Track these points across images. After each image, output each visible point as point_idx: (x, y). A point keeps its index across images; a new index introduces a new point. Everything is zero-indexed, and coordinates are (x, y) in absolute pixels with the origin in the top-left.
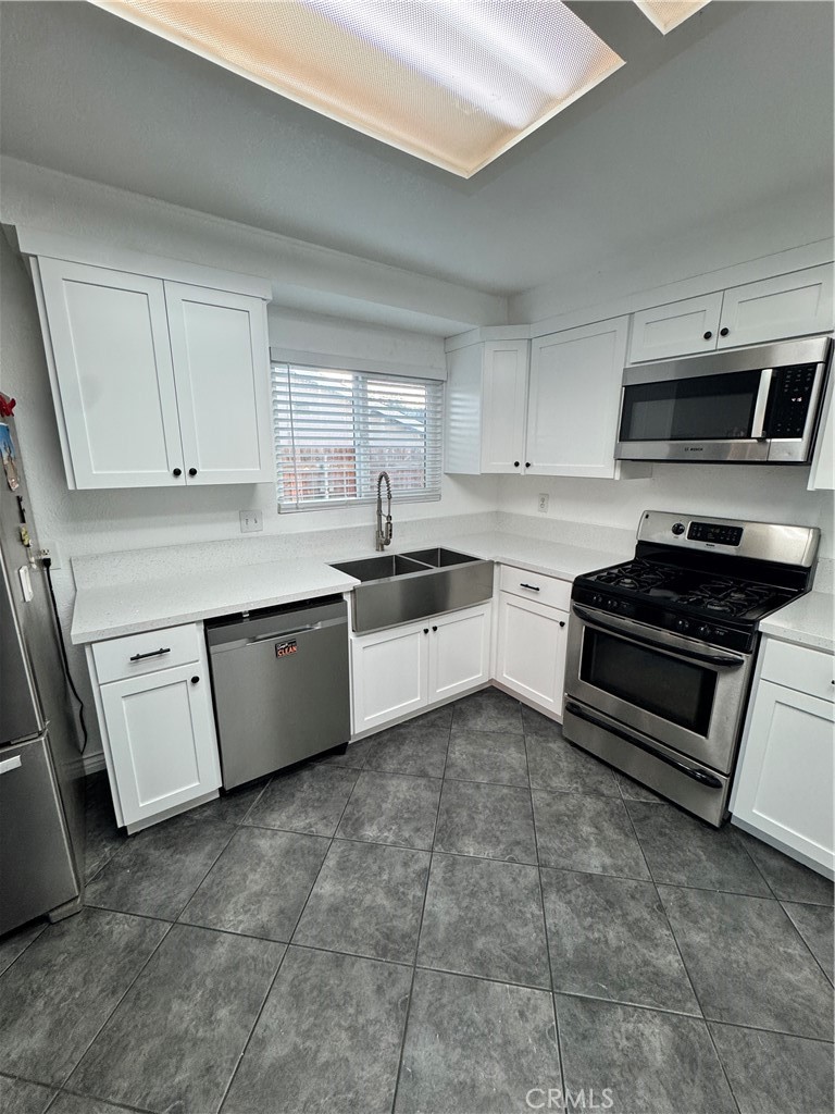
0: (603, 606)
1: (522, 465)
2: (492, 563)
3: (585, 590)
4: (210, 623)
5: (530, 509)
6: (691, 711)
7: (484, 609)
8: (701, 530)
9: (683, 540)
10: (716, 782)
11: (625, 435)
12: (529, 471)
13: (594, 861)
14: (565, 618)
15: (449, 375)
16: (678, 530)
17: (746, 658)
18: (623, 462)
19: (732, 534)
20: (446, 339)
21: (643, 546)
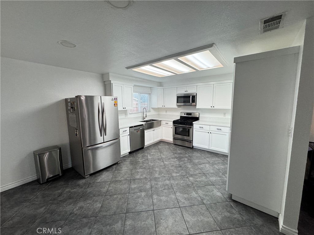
0: (177, 124)
1: (164, 106)
2: (161, 121)
3: (174, 122)
4: (130, 127)
5: (164, 113)
6: (188, 135)
7: (160, 127)
8: (188, 114)
9: (186, 115)
10: (191, 142)
11: (177, 102)
12: (165, 107)
13: (179, 152)
14: (172, 127)
15: (151, 93)
16: (185, 114)
17: (192, 126)
18: (178, 106)
19: (190, 114)
20: (151, 88)
21: (181, 117)
